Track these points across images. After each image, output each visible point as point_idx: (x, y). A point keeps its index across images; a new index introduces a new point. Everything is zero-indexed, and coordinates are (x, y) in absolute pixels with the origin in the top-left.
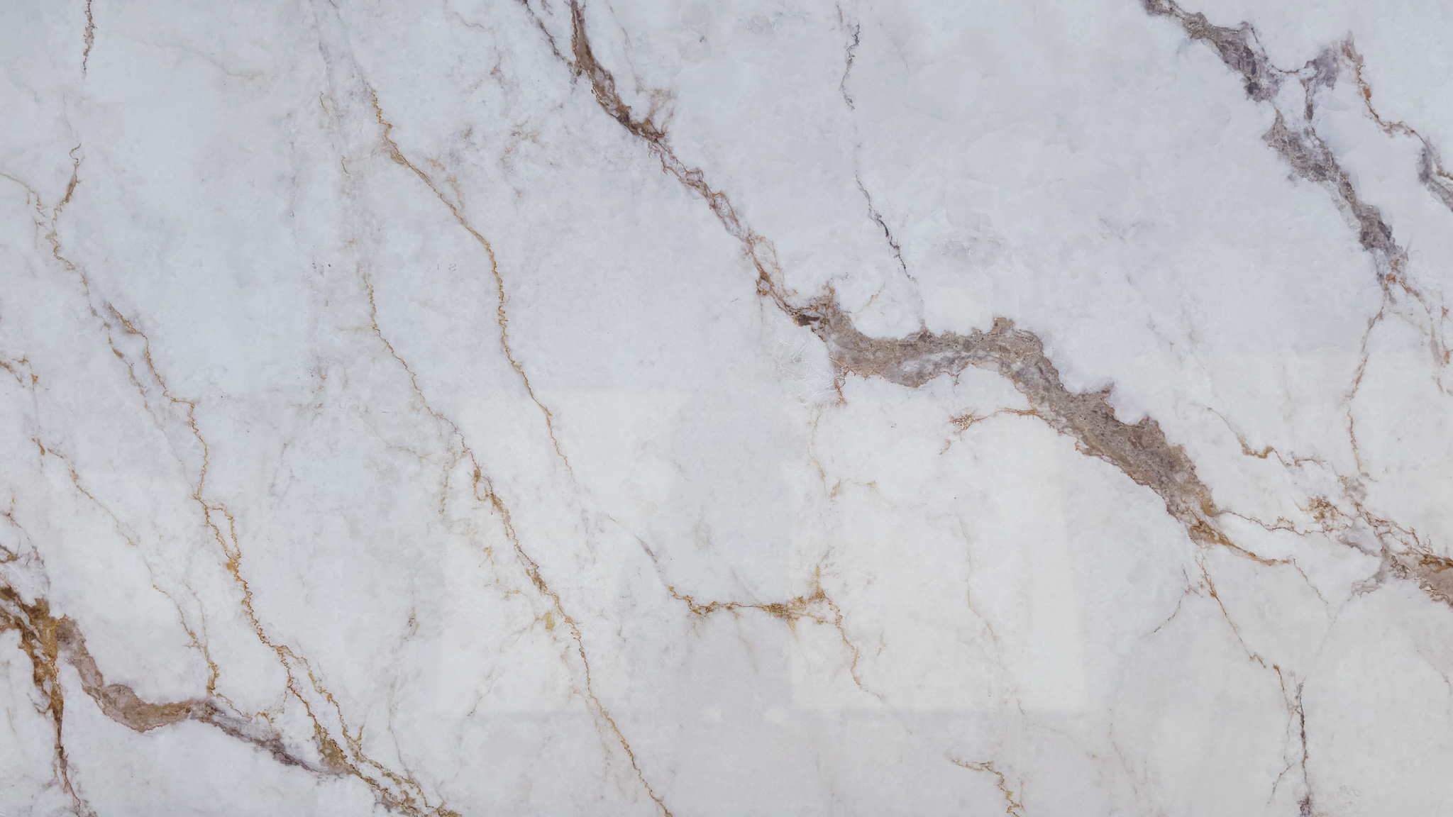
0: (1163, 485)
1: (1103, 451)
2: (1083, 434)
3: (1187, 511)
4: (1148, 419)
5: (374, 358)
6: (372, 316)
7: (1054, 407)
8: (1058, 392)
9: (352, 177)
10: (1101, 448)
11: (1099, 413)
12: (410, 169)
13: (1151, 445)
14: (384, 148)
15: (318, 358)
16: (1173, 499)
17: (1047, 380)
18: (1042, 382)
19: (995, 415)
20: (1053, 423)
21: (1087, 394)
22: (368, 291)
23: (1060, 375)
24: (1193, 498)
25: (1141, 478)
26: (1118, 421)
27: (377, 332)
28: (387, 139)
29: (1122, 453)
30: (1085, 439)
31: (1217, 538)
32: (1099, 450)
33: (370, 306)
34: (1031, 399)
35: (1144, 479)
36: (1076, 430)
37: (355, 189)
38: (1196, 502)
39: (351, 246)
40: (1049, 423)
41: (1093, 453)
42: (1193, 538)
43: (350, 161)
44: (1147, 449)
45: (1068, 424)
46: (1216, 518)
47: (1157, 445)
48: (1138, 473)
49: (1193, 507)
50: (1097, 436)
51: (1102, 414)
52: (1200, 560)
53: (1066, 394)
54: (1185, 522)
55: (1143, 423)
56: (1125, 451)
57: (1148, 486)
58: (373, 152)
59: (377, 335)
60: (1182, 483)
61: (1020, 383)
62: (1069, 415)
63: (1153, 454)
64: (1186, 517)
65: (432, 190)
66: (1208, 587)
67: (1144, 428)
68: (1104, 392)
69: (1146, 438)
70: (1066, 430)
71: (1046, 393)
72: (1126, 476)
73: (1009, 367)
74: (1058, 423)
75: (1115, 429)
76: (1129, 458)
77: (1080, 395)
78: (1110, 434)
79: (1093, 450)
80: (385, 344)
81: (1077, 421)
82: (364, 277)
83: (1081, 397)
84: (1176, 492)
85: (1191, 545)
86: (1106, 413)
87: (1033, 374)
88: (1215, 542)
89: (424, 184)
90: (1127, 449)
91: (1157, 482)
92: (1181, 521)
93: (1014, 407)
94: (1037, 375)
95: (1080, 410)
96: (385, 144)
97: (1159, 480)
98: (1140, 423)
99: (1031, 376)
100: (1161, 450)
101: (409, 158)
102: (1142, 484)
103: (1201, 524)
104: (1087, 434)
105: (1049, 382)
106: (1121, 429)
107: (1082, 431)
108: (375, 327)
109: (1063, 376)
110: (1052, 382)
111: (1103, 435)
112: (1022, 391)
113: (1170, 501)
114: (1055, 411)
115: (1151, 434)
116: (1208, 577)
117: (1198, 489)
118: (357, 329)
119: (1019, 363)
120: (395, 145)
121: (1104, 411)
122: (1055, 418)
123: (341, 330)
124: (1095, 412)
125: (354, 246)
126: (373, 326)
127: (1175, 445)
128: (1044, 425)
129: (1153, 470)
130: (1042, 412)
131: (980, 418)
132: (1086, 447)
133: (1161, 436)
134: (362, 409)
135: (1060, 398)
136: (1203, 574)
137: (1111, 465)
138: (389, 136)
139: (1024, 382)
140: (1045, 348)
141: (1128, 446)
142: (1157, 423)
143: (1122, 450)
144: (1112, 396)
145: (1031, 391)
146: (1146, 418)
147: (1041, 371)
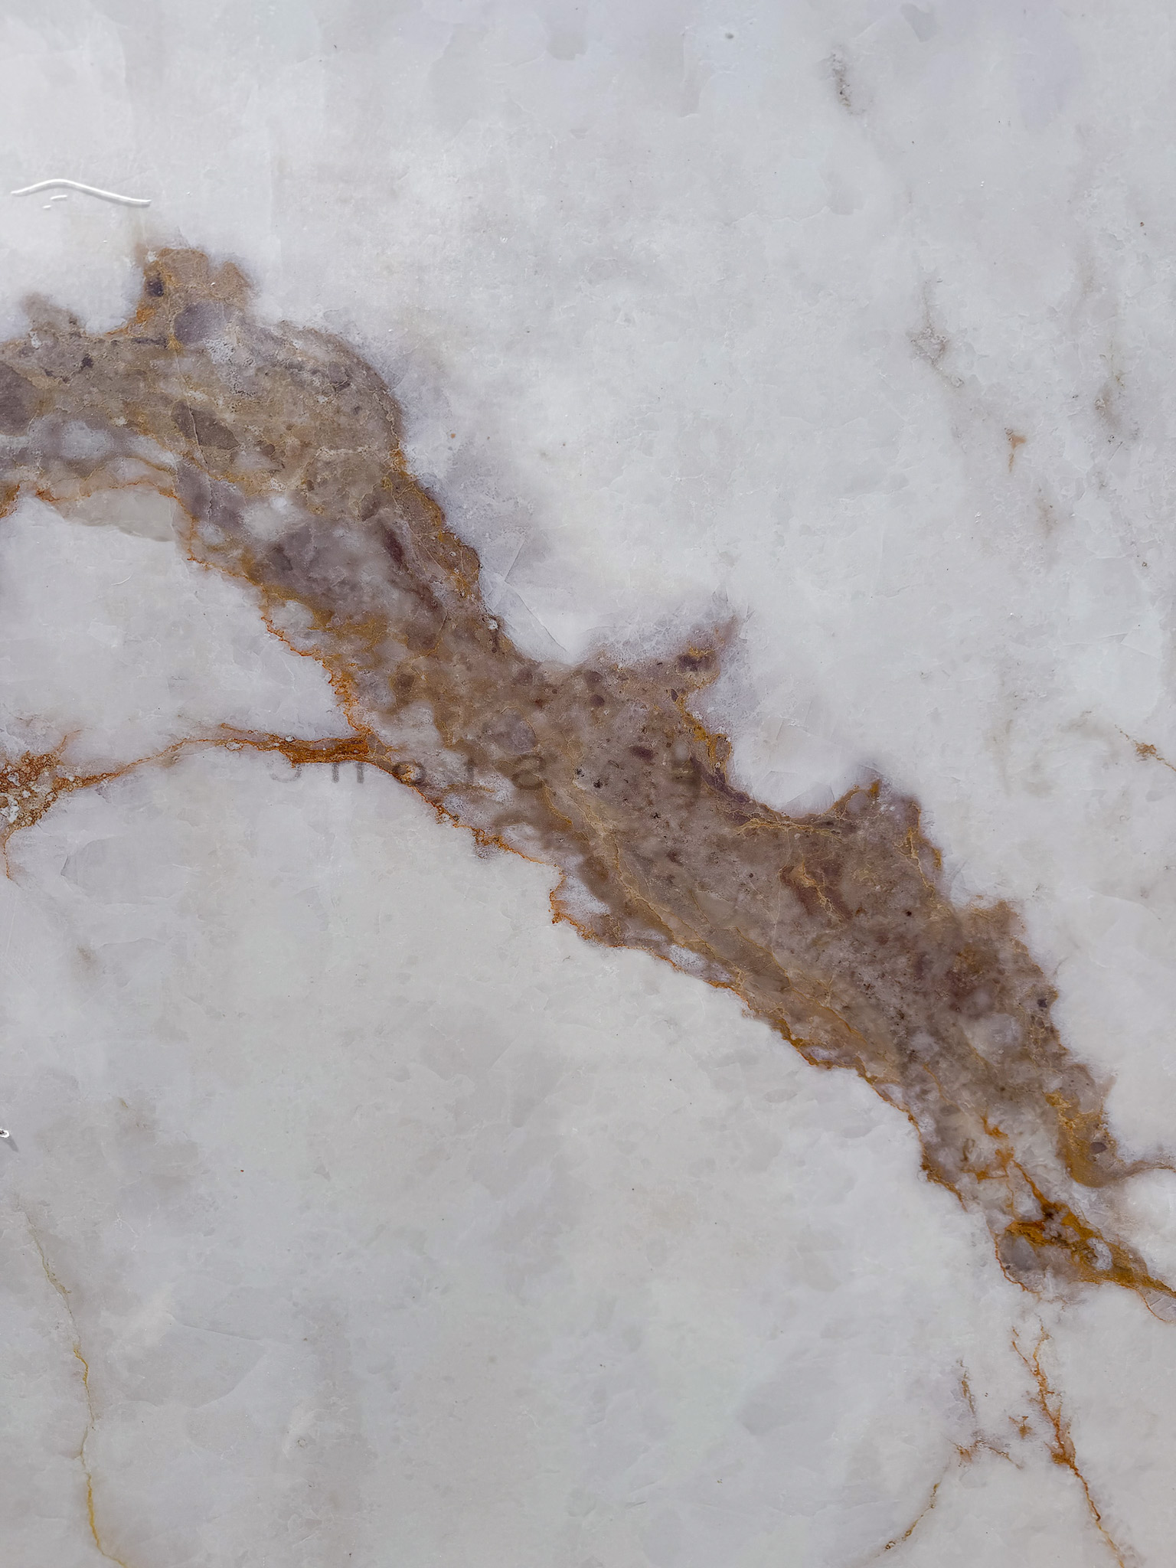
0: (915, 1069)
1: (673, 923)
2: (584, 849)
3: (1003, 1165)
4: (876, 789)
7: (456, 728)
8: (478, 657)
10: (664, 913)
11: (663, 759)
13: (879, 903)
16: (954, 1121)
17: (423, 595)
18: (397, 603)
19: (172, 756)
20: (454, 802)
21: (613, 671)
23: (485, 574)
24: (1029, 1116)
25: (825, 1037)
26: (742, 798)
29: (753, 935)
30: (597, 876)
31: (1103, 1264)
32: (654, 922)
34: (346, 686)
35: (837, 1045)
36: (556, 835)
38: (1042, 1133)
40: (435, 802)
41: (630, 934)
42: (1014, 1266)
44: (863, 921)
45: (526, 805)
46: (1109, 1192)
47: (902, 900)
48: (816, 1019)
49: (1028, 1151)
50: (647, 862)
51: (676, 764)
52: (1027, 1344)
53: (515, 668)
54: (989, 1205)
55: (854, 806)
56: (765, 926)
57: (854, 1072)
60: (993, 1060)
61: (292, 605)
62: (527, 765)
63: (882, 940)
64: (995, 1190)
66: (1045, 1433)
67: (852, 828)
68: (688, 662)
69: (862, 874)
70: (511, 833)
71: (421, 661)
72: (763, 1030)
73: (231, 519)
74: (474, 801)
75: (726, 831)
76: (779, 957)
77: (578, 672)
78: (704, 852)
79: (629, 923)
81: (562, 792)
83: (580, 686)
84: (966, 1095)
85: (1003, 1293)
86: (693, 763)
87: (353, 562)
88: (1094, 1278)
90: (774, 917)
91: (894, 1057)
92: (973, 1206)
93: (263, 722)
94: (373, 573)
95: (577, 745)
97: (901, 1048)
98: (841, 806)
99: (345, 573)
100: (918, 924)
102: (829, 1064)
103: (1049, 1216)
104: (603, 851)
105: (435, 607)
106: (753, 833)
107: (581, 839)
109: (499, 579)
110: (449, 605)
111: (673, 856)
112: (303, 643)
113: (941, 1130)
114: (462, 746)
115: (885, 854)
116: (1051, 1402)
117: (1054, 1083)
119: (281, 504)
121: (682, 751)
122: (461, 777)
124: (645, 754)
127: (984, 905)
128: (408, 804)
129: (878, 1007)
130: (402, 749)
131: (97, 771)
132: (598, 907)
133: (924, 865)
135: (483, 687)
136: (1035, 1388)
137: (700, 987)
139: (310, 602)
140: (412, 428)
141: (780, 907)
142: (912, 809)
143: (757, 921)
144: (722, 685)
145: (346, 648)
146: (867, 787)
147: (395, 549)
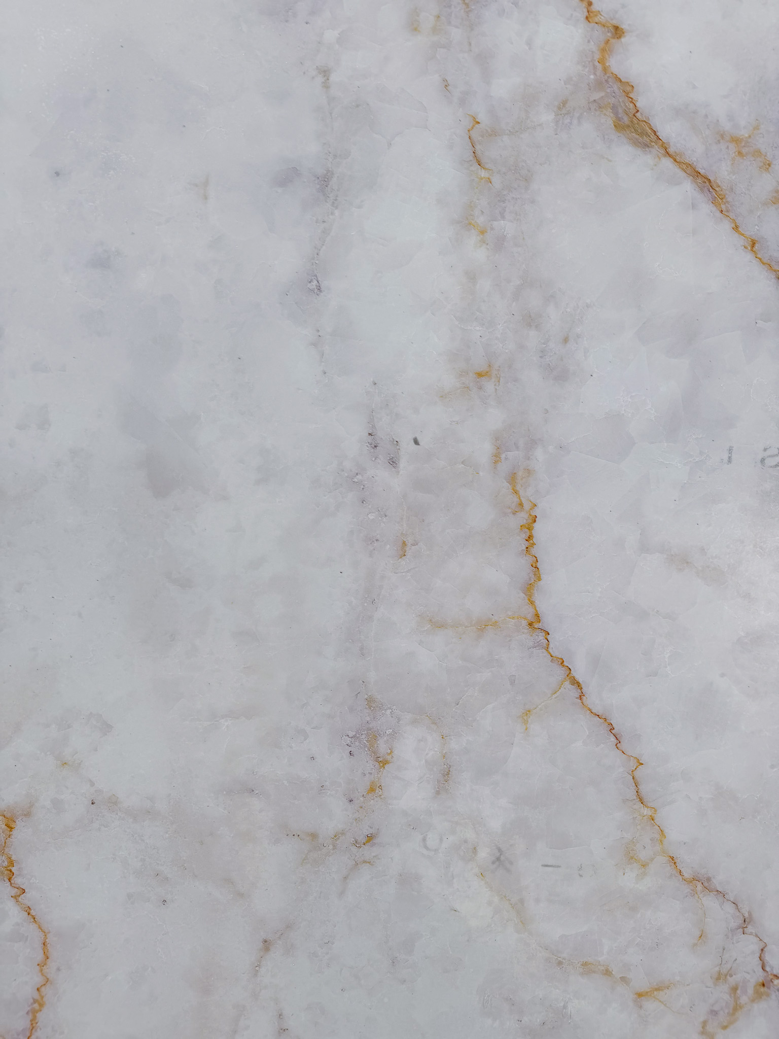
5: (529, 712)
6: (529, 589)
9: (497, 181)
12: (667, 163)
14: (597, 96)
15: (370, 701)
22: (523, 517)
27: (541, 637)
28: (605, 70)
33: (524, 562)
37: (503, 218)
39: (480, 388)
43: (493, 133)
58: (562, 107)
59: (537, 645)
65: (727, 226)
80: (560, 673)
82: (512, 479)
89: (706, 208)
96: (599, 85)
101: (669, 130)
108: (535, 623)
118: (483, 626)
120: (627, 88)
123: (438, 625)
125: (489, 386)
126: (530, 617)
134: (484, 854)
138: (614, 64)
